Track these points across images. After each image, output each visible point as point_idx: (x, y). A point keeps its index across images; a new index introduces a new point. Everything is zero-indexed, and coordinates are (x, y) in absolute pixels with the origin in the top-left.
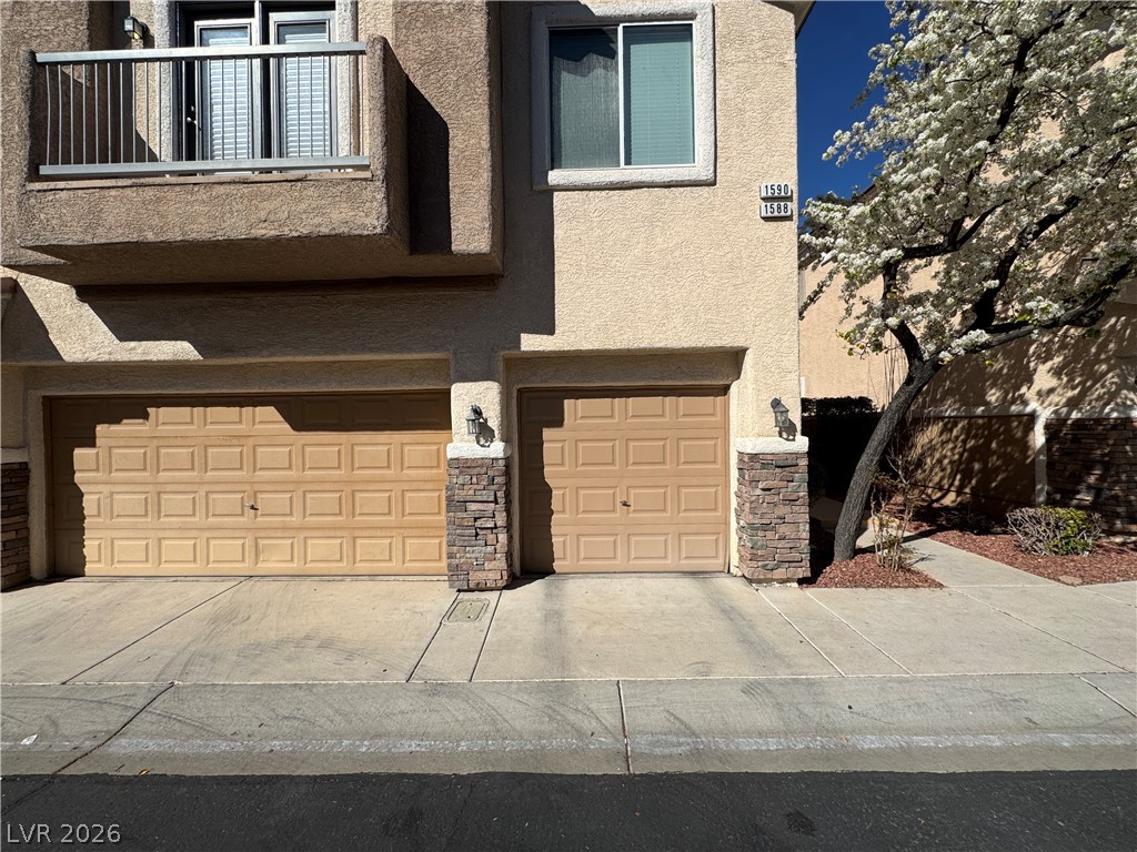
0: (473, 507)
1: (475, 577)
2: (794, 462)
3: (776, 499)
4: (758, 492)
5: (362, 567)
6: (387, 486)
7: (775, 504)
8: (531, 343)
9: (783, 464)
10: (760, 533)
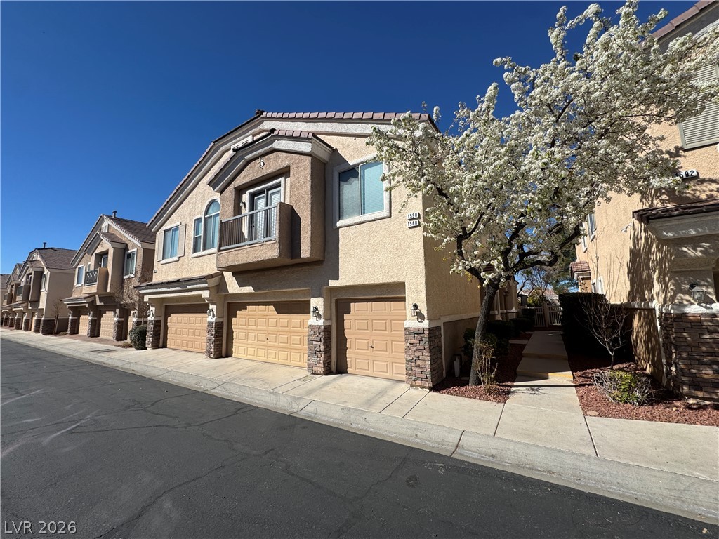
0: (314, 343)
1: (315, 369)
2: (423, 332)
3: (415, 348)
5: (293, 363)
6: (299, 334)
7: (415, 351)
8: (332, 283)
9: (418, 333)
10: (410, 363)
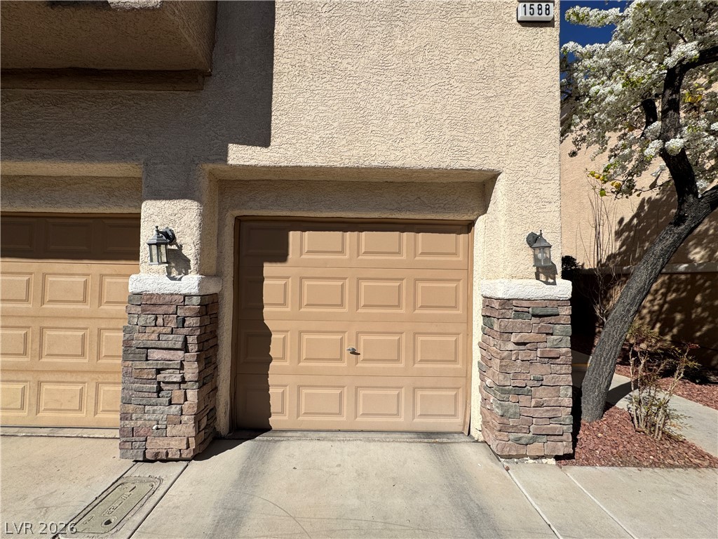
0: (155, 354)
1: (156, 445)
2: (555, 311)
3: (532, 355)
4: (511, 346)
5: (46, 417)
7: (531, 362)
8: (240, 155)
9: (541, 313)
10: (512, 398)
